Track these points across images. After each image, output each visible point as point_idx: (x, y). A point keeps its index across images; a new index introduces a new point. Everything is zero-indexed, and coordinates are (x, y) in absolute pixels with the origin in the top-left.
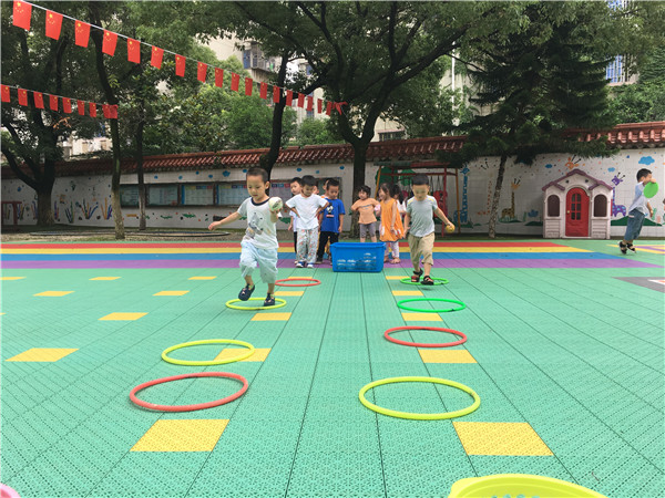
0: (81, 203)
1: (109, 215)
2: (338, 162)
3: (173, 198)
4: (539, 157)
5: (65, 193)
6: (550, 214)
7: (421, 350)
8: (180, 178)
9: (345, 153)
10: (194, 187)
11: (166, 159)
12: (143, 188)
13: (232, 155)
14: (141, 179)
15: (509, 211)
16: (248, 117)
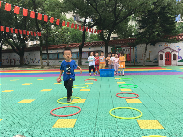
0: (31, 59)
1: (39, 62)
2: (100, 46)
3: (56, 57)
4: (157, 43)
5: (27, 56)
6: (160, 59)
7: (126, 99)
8: (58, 51)
9: (102, 43)
10: (61, 54)
11: (54, 46)
12: (48, 54)
13: (71, 45)
14: (47, 52)
15: (149, 59)
16: (75, 34)
